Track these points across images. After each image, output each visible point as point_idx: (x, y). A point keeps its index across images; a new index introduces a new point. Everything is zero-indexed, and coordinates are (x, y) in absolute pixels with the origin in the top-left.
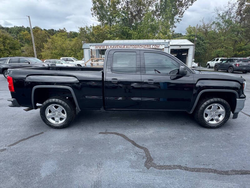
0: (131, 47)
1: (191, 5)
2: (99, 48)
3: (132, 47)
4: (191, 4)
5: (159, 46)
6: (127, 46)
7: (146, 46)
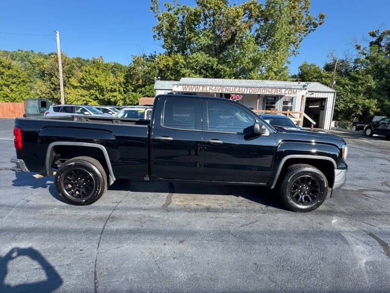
0: (246, 90)
1: (314, 30)
2: (189, 90)
3: (248, 90)
4: (313, 28)
5: (296, 91)
6: (239, 89)
7: (274, 91)
